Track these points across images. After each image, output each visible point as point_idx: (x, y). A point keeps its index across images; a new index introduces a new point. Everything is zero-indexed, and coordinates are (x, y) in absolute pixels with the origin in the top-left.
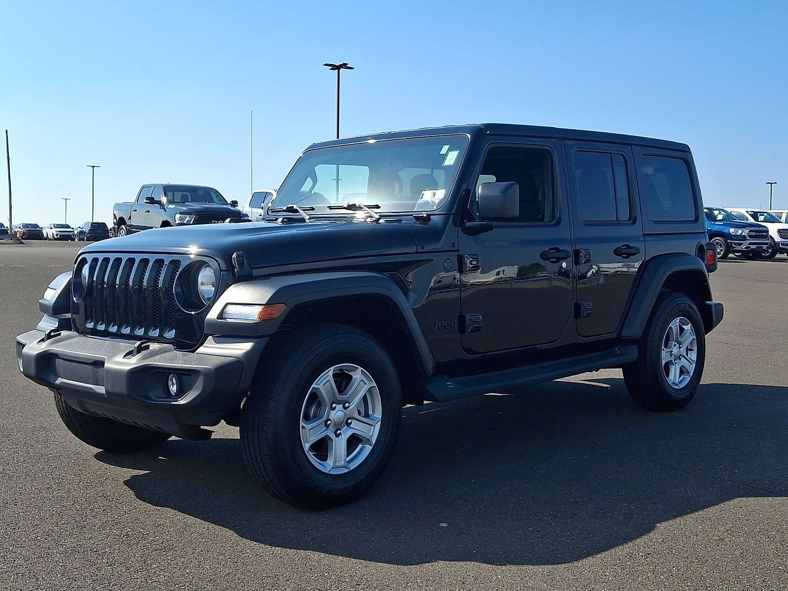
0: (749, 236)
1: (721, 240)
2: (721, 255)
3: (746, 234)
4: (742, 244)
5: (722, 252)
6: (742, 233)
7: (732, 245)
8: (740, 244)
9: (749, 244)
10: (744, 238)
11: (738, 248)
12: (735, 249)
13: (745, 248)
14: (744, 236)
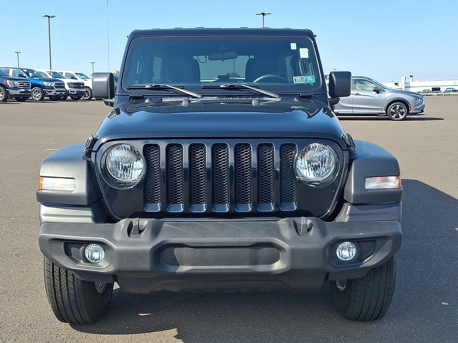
0: (55, 86)
1: (39, 89)
2: (39, 98)
3: (53, 85)
4: (52, 92)
5: (40, 97)
6: (51, 85)
7: (46, 91)
8: (51, 92)
9: (56, 91)
10: (52, 88)
11: (50, 94)
12: (48, 94)
13: (54, 94)
14: (53, 87)
